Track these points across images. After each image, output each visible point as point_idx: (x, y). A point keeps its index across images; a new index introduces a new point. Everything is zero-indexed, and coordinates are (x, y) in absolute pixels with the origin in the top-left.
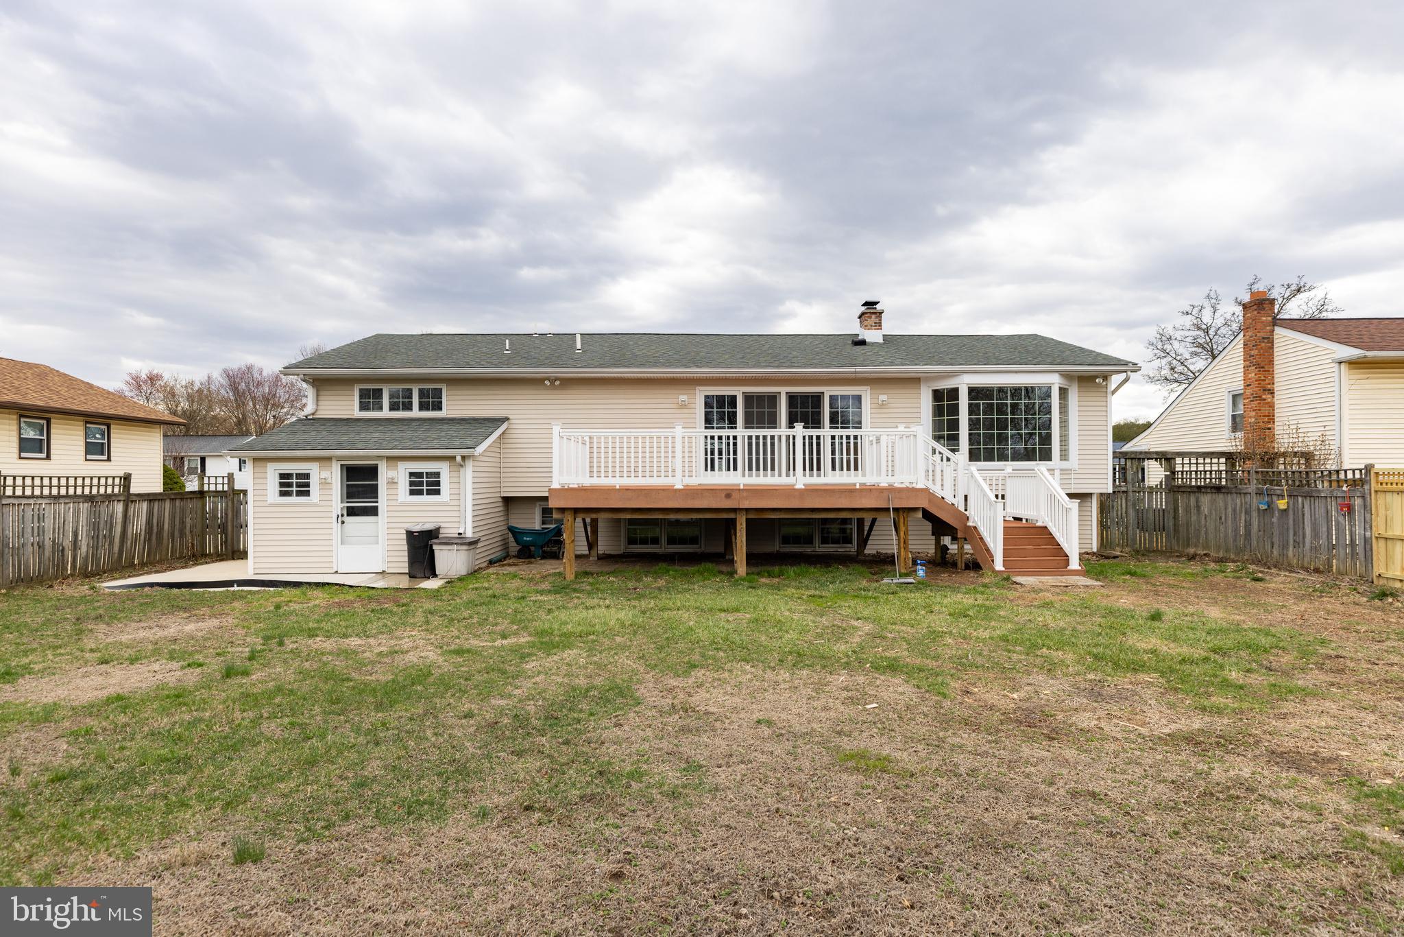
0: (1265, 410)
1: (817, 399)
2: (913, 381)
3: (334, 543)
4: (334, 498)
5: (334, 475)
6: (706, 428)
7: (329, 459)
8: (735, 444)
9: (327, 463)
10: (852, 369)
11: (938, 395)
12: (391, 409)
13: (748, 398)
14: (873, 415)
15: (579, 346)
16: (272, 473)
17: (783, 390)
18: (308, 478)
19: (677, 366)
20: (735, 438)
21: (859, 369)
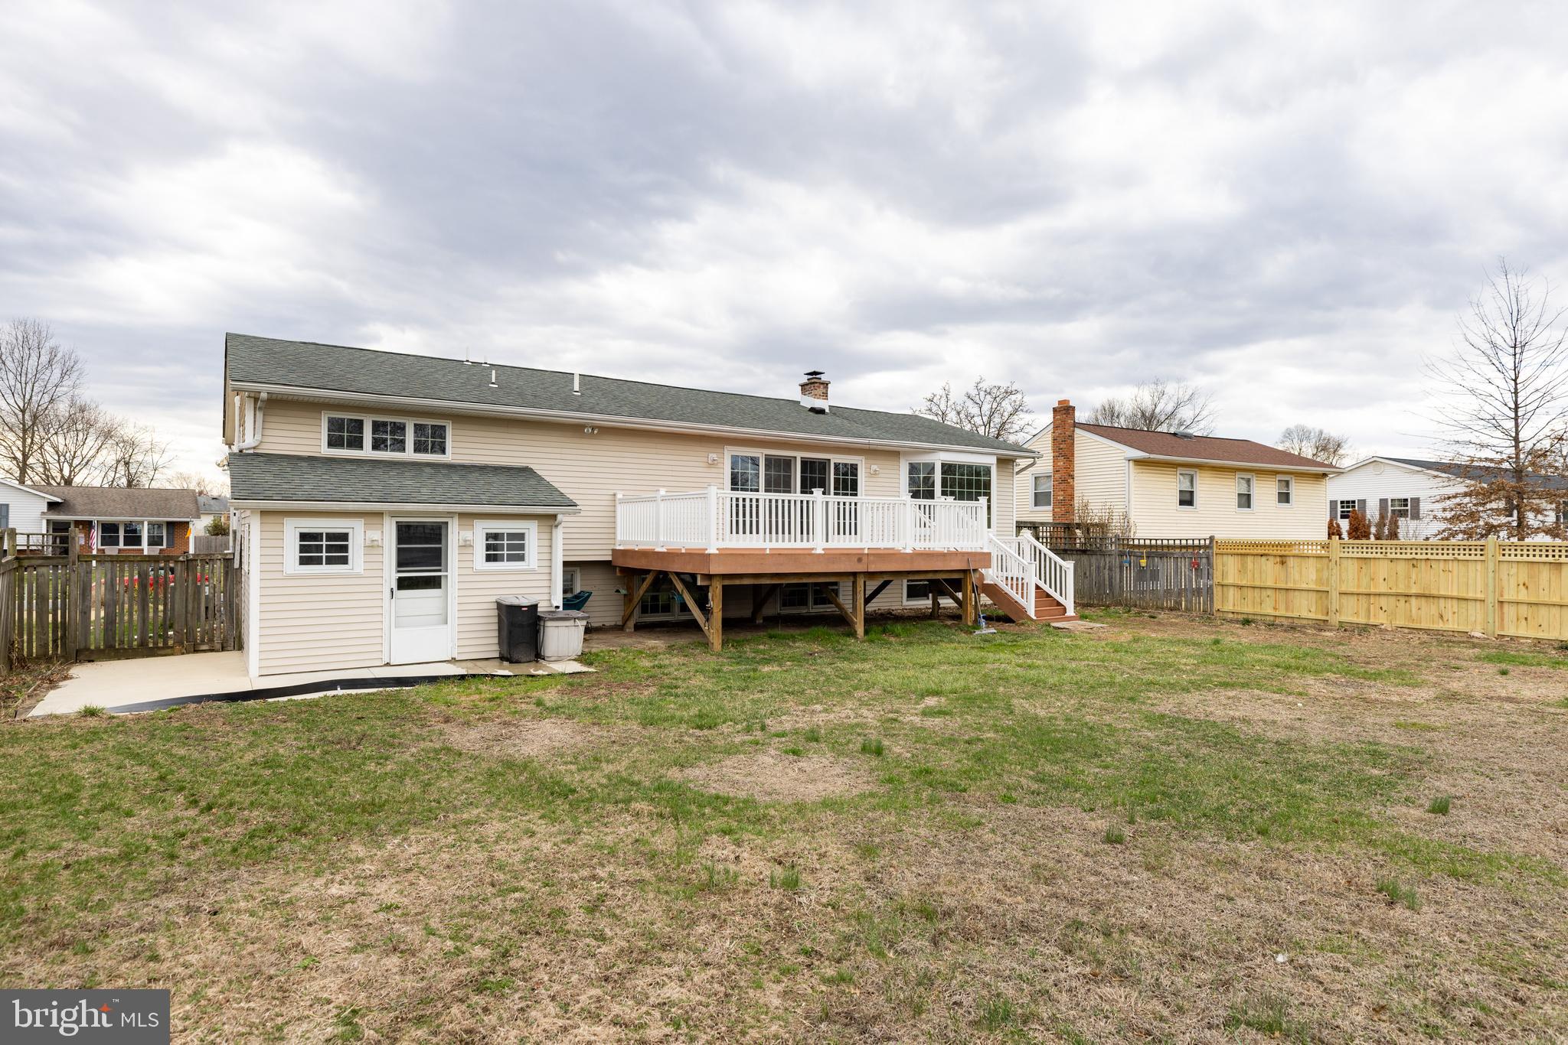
0: (1069, 492)
1: (823, 465)
2: (894, 454)
3: (385, 625)
4: (386, 567)
5: (387, 536)
6: (732, 489)
7: (380, 514)
8: (757, 506)
9: (376, 520)
10: (866, 441)
11: (913, 469)
12: (375, 447)
13: (769, 460)
14: (868, 484)
15: (577, 388)
16: (291, 531)
17: (799, 455)
18: (346, 539)
19: (710, 423)
20: (757, 500)
21: (872, 441)
